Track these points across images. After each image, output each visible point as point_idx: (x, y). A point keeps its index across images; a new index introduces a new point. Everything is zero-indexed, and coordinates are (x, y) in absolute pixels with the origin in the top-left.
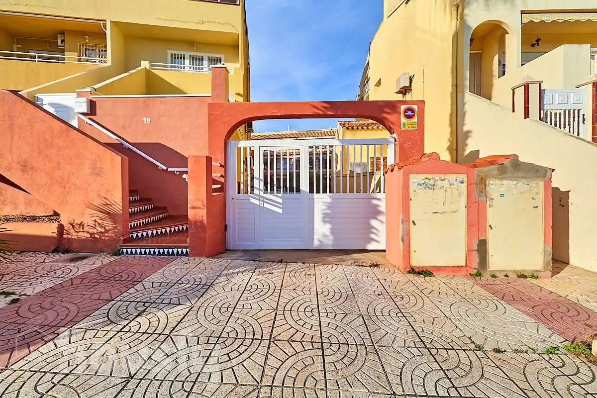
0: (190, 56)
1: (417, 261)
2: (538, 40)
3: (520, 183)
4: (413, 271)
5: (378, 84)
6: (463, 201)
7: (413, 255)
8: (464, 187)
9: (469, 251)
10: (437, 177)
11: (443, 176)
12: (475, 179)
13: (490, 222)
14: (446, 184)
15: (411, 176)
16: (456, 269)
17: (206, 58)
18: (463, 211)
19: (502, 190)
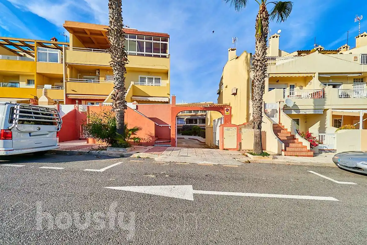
0: (148, 78)
1: (225, 147)
2: (278, 80)
3: (249, 129)
4: (224, 149)
5: (226, 87)
6: (236, 133)
7: (224, 146)
8: (236, 130)
9: (237, 145)
10: (230, 128)
11: (231, 128)
12: (239, 128)
13: (242, 138)
14: (232, 129)
15: (224, 127)
16: (234, 149)
17: (154, 78)
18: (236, 136)
19: (245, 131)
